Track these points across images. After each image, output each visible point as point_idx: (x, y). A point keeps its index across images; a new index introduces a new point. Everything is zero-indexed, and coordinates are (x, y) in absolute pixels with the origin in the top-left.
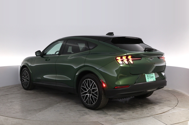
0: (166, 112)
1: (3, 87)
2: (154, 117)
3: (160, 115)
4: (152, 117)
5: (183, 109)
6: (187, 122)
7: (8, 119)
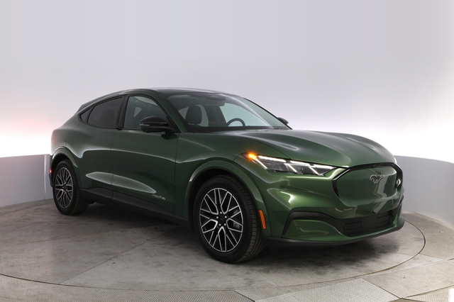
0: (396, 268)
1: (5, 208)
2: (368, 280)
3: (383, 273)
4: (362, 280)
5: (436, 260)
6: (446, 290)
7: (18, 284)
